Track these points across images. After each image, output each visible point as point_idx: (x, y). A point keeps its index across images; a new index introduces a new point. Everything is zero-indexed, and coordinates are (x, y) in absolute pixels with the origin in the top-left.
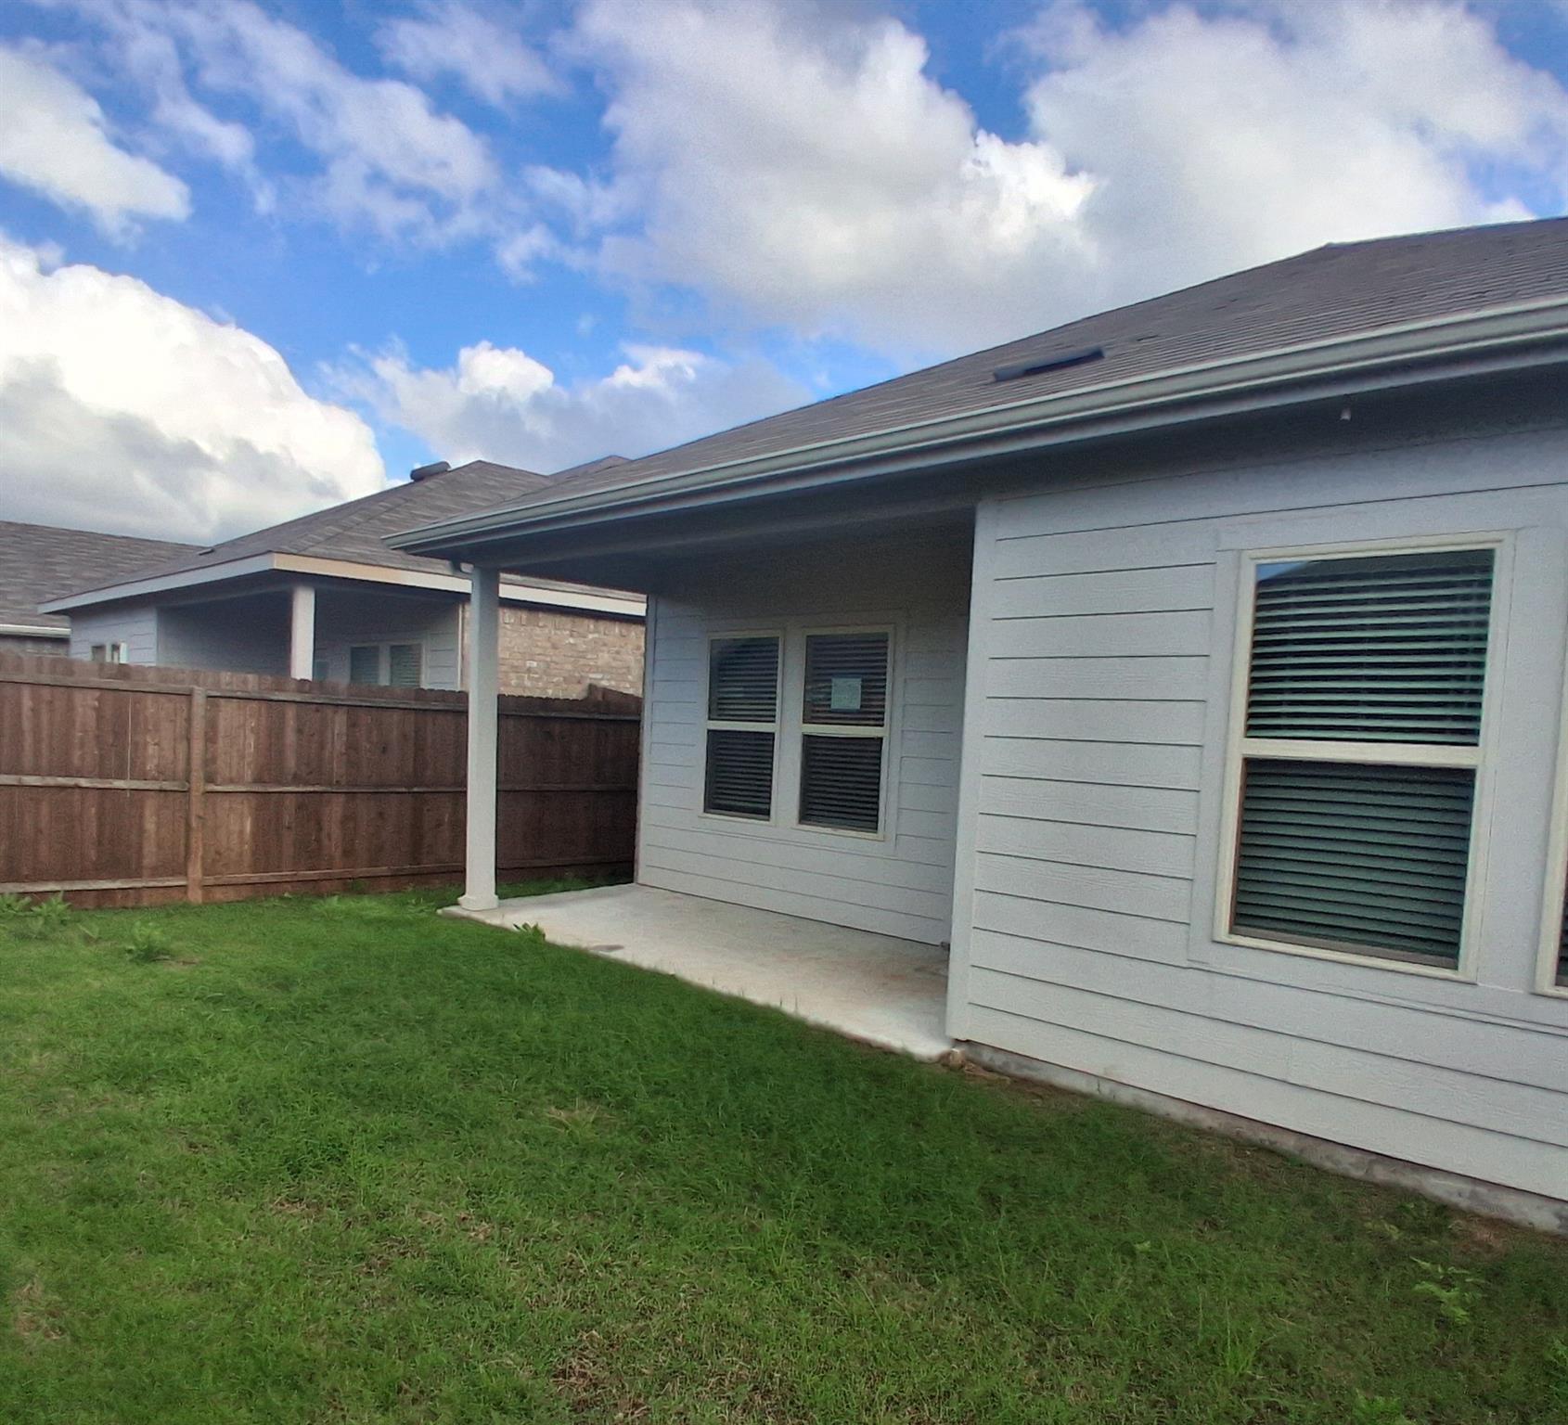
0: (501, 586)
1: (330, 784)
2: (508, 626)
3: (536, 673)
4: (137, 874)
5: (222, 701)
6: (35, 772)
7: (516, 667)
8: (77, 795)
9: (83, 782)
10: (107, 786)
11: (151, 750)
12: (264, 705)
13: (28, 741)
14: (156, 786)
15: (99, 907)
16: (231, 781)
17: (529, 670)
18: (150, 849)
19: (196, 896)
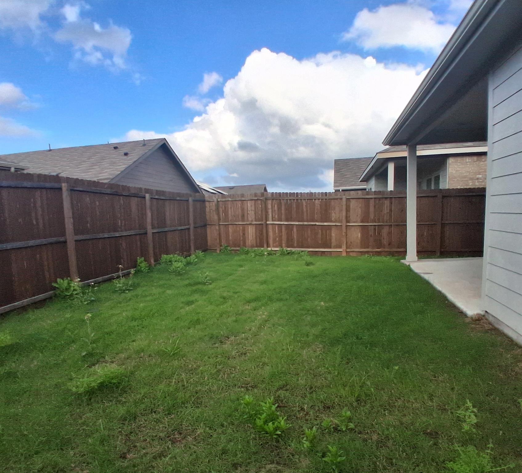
0: (417, 152)
1: (383, 222)
2: (468, 163)
3: (481, 179)
4: (330, 248)
5: (351, 200)
6: (307, 221)
7: (472, 178)
8: (316, 227)
9: (317, 224)
10: (323, 224)
11: (333, 214)
12: (363, 200)
13: (305, 214)
14: (334, 224)
15: (321, 255)
16: (354, 222)
17: (478, 179)
18: (333, 240)
19: (344, 254)
